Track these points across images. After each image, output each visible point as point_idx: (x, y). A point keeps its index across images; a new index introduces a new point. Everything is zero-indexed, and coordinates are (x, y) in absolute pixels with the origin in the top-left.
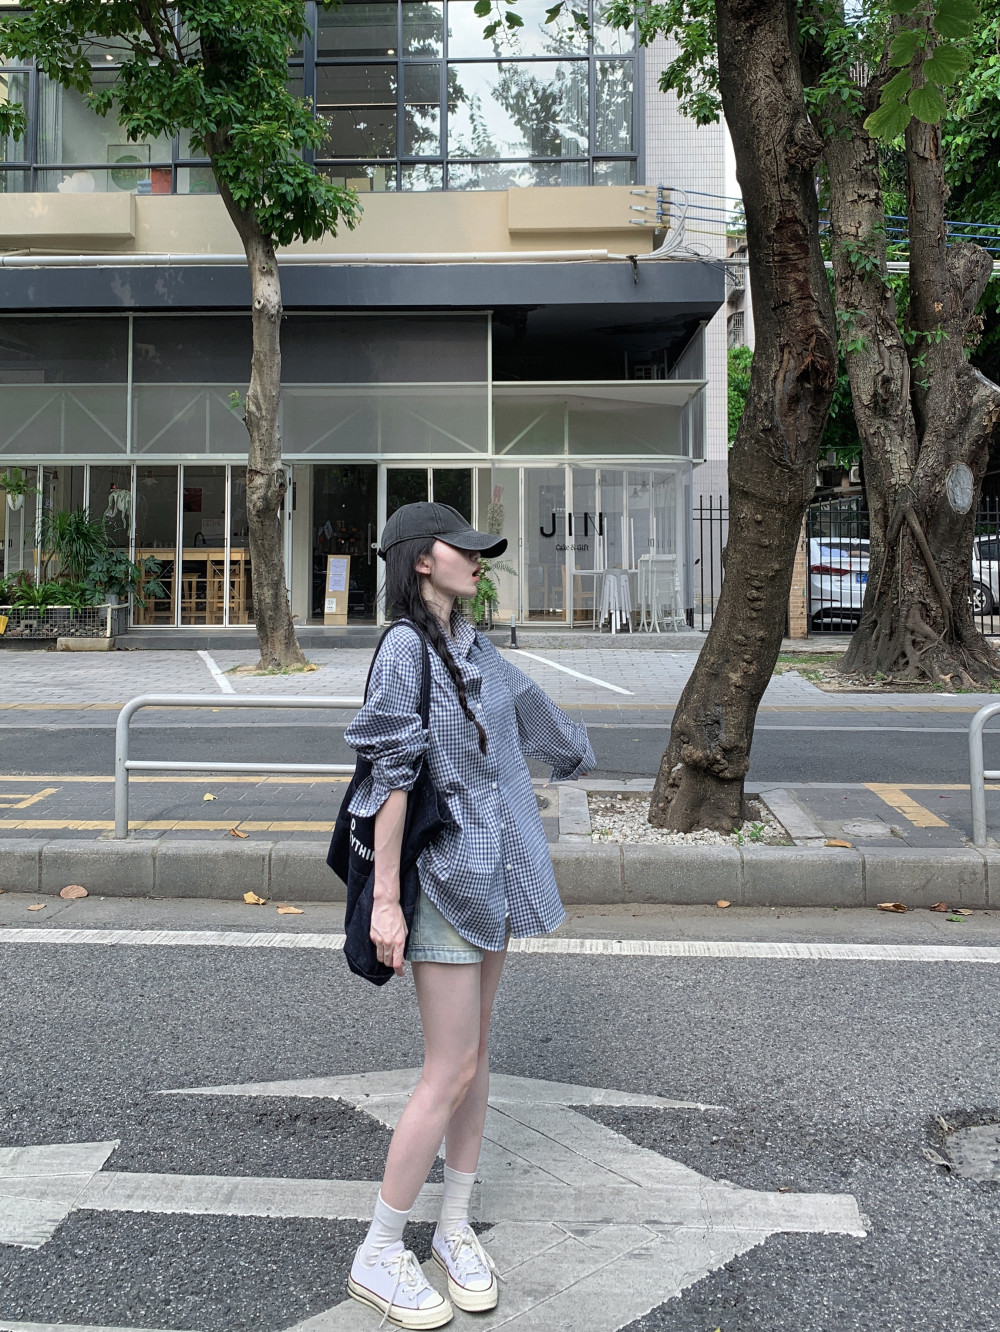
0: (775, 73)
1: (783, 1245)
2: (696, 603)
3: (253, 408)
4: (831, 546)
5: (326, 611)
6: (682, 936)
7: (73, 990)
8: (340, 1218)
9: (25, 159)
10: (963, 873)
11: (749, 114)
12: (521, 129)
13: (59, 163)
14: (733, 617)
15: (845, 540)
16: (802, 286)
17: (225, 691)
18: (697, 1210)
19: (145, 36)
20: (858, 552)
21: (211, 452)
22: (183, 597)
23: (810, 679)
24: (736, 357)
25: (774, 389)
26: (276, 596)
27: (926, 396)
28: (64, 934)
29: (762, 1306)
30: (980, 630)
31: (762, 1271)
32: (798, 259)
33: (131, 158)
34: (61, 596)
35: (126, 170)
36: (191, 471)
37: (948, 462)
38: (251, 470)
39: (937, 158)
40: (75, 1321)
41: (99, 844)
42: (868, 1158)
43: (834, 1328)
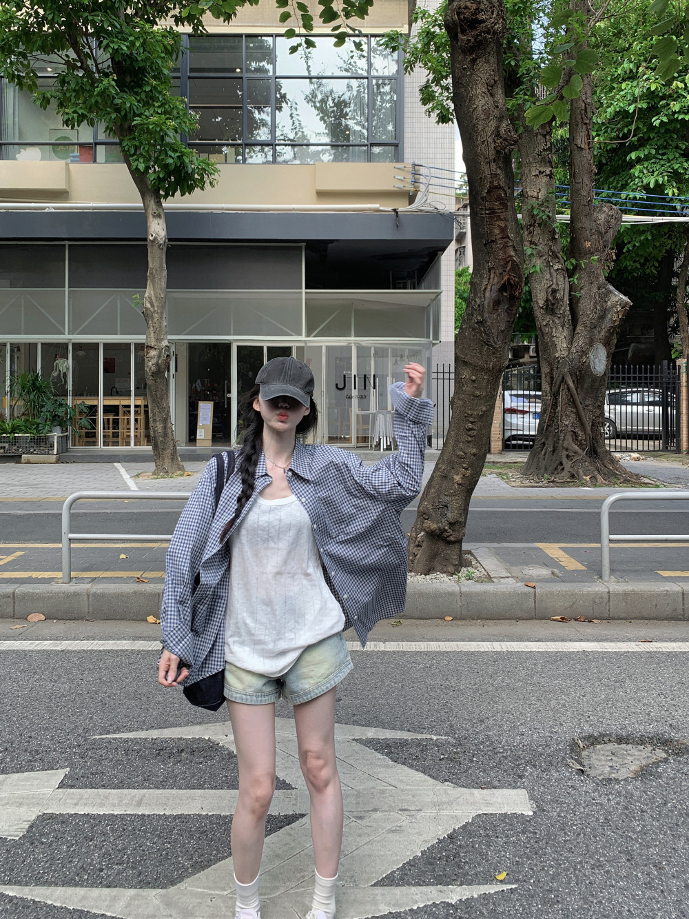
0: (489, 91)
1: (482, 822)
2: (433, 432)
3: (148, 305)
4: (517, 396)
5: (198, 437)
6: (423, 639)
7: (37, 677)
8: (210, 814)
10: (596, 599)
11: (471, 117)
12: (324, 123)
13: (17, 141)
14: (457, 440)
15: (527, 392)
16: (503, 230)
17: (132, 489)
18: (431, 802)
19: (72, 54)
20: (534, 400)
21: (121, 334)
22: (104, 429)
23: (503, 479)
24: (460, 275)
25: (484, 296)
26: (165, 428)
27: (578, 301)
28: (30, 644)
29: (470, 859)
30: (608, 449)
31: (470, 838)
32: (501, 212)
33: (65, 138)
34: (23, 428)
35: (62, 147)
36: (108, 346)
37: (591, 343)
38: (148, 346)
39: (589, 149)
40: (43, 884)
41: (52, 587)
42: (534, 766)
43: (513, 871)
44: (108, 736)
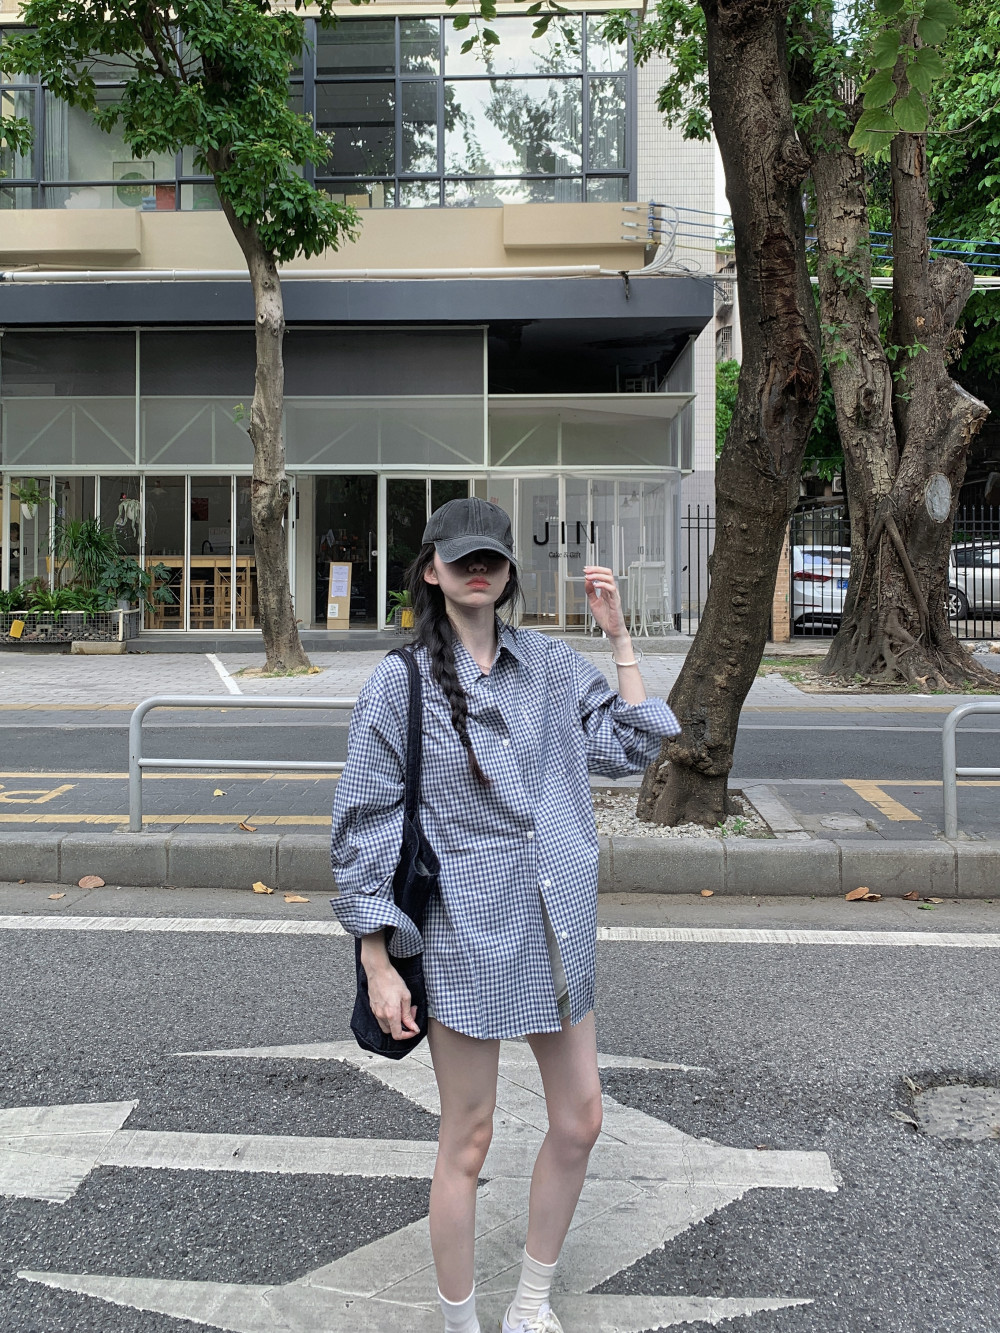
0: (765, 91)
1: (760, 1200)
2: (683, 608)
3: (257, 420)
4: (813, 553)
5: (329, 615)
6: (667, 923)
7: (92, 969)
8: (345, 1174)
9: (32, 176)
10: (935, 864)
11: (738, 132)
12: (514, 148)
13: (66, 180)
14: (719, 622)
15: (827, 548)
16: (789, 301)
17: (233, 692)
18: (680, 1167)
19: (148, 53)
20: (839, 560)
21: (217, 463)
22: (191, 603)
23: (792, 681)
24: (723, 370)
25: (760, 401)
26: (281, 602)
27: (906, 409)
28: (83, 921)
29: (740, 1257)
30: (955, 634)
31: (740, 1224)
32: (784, 275)
33: (135, 175)
34: (74, 602)
35: (131, 187)
36: (197, 481)
37: (927, 472)
38: (256, 481)
39: (922, 175)
40: (99, 1272)
41: (115, 837)
42: (840, 1117)
43: (807, 1278)
44: (195, 1053)
